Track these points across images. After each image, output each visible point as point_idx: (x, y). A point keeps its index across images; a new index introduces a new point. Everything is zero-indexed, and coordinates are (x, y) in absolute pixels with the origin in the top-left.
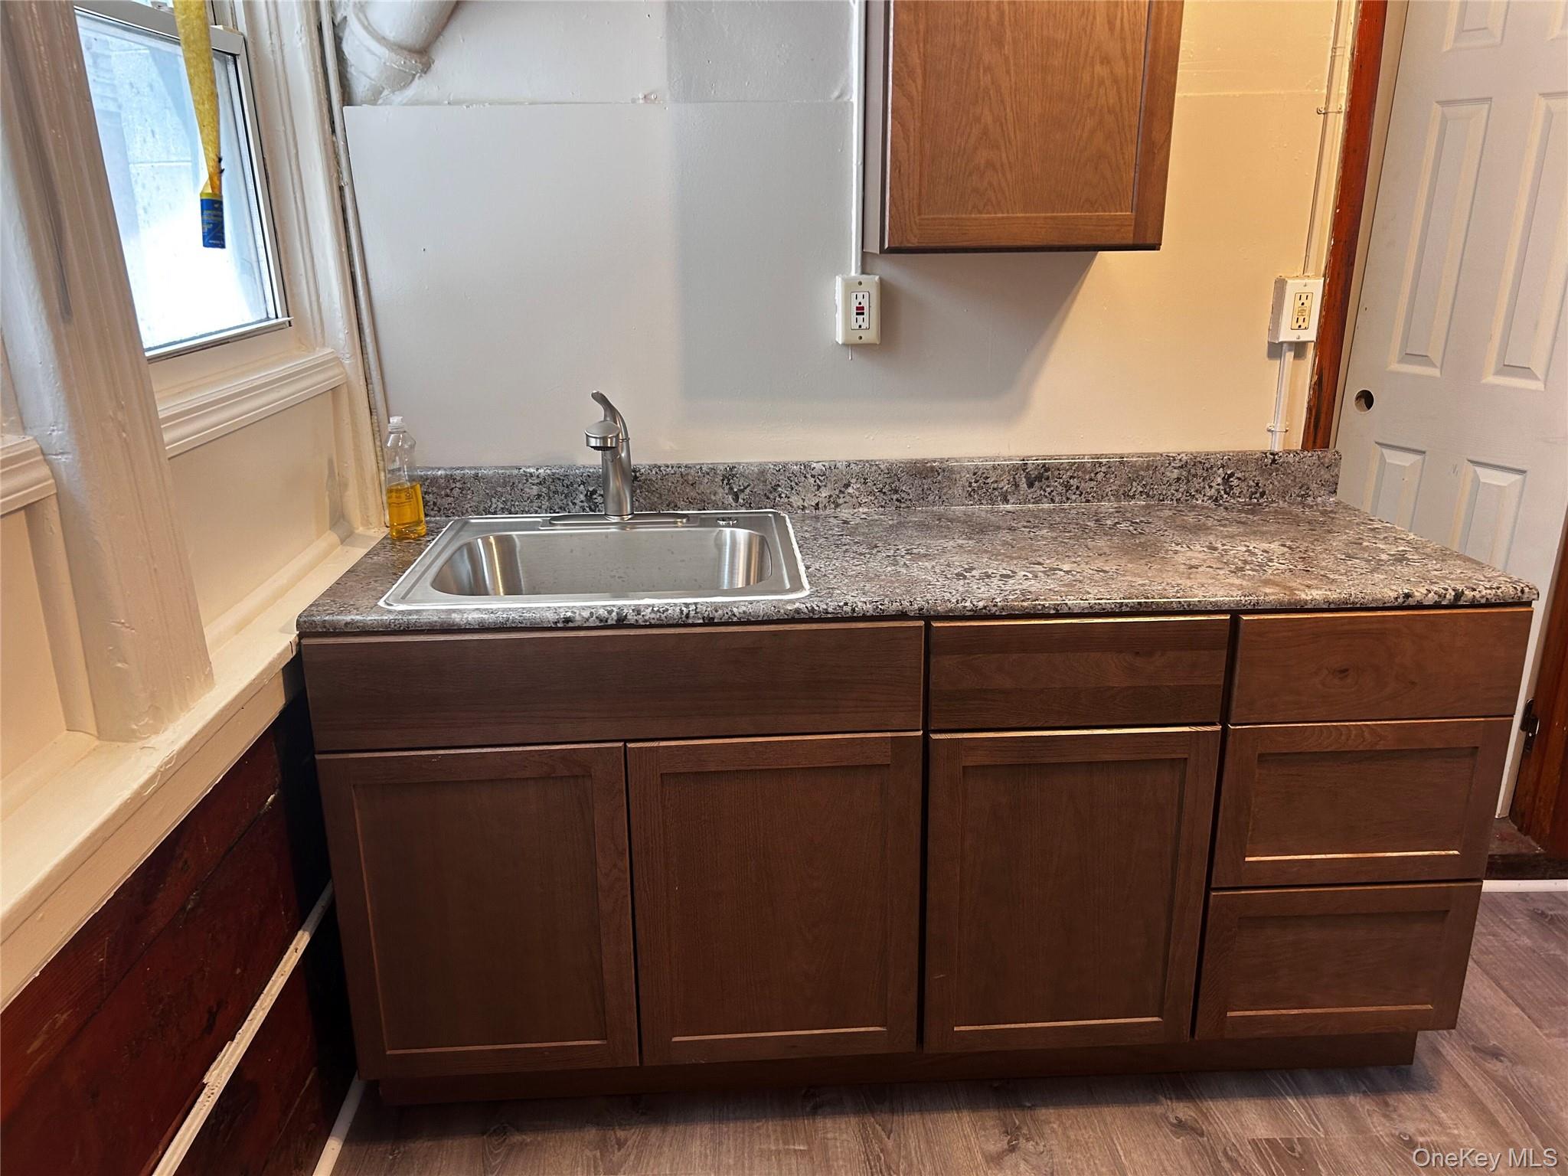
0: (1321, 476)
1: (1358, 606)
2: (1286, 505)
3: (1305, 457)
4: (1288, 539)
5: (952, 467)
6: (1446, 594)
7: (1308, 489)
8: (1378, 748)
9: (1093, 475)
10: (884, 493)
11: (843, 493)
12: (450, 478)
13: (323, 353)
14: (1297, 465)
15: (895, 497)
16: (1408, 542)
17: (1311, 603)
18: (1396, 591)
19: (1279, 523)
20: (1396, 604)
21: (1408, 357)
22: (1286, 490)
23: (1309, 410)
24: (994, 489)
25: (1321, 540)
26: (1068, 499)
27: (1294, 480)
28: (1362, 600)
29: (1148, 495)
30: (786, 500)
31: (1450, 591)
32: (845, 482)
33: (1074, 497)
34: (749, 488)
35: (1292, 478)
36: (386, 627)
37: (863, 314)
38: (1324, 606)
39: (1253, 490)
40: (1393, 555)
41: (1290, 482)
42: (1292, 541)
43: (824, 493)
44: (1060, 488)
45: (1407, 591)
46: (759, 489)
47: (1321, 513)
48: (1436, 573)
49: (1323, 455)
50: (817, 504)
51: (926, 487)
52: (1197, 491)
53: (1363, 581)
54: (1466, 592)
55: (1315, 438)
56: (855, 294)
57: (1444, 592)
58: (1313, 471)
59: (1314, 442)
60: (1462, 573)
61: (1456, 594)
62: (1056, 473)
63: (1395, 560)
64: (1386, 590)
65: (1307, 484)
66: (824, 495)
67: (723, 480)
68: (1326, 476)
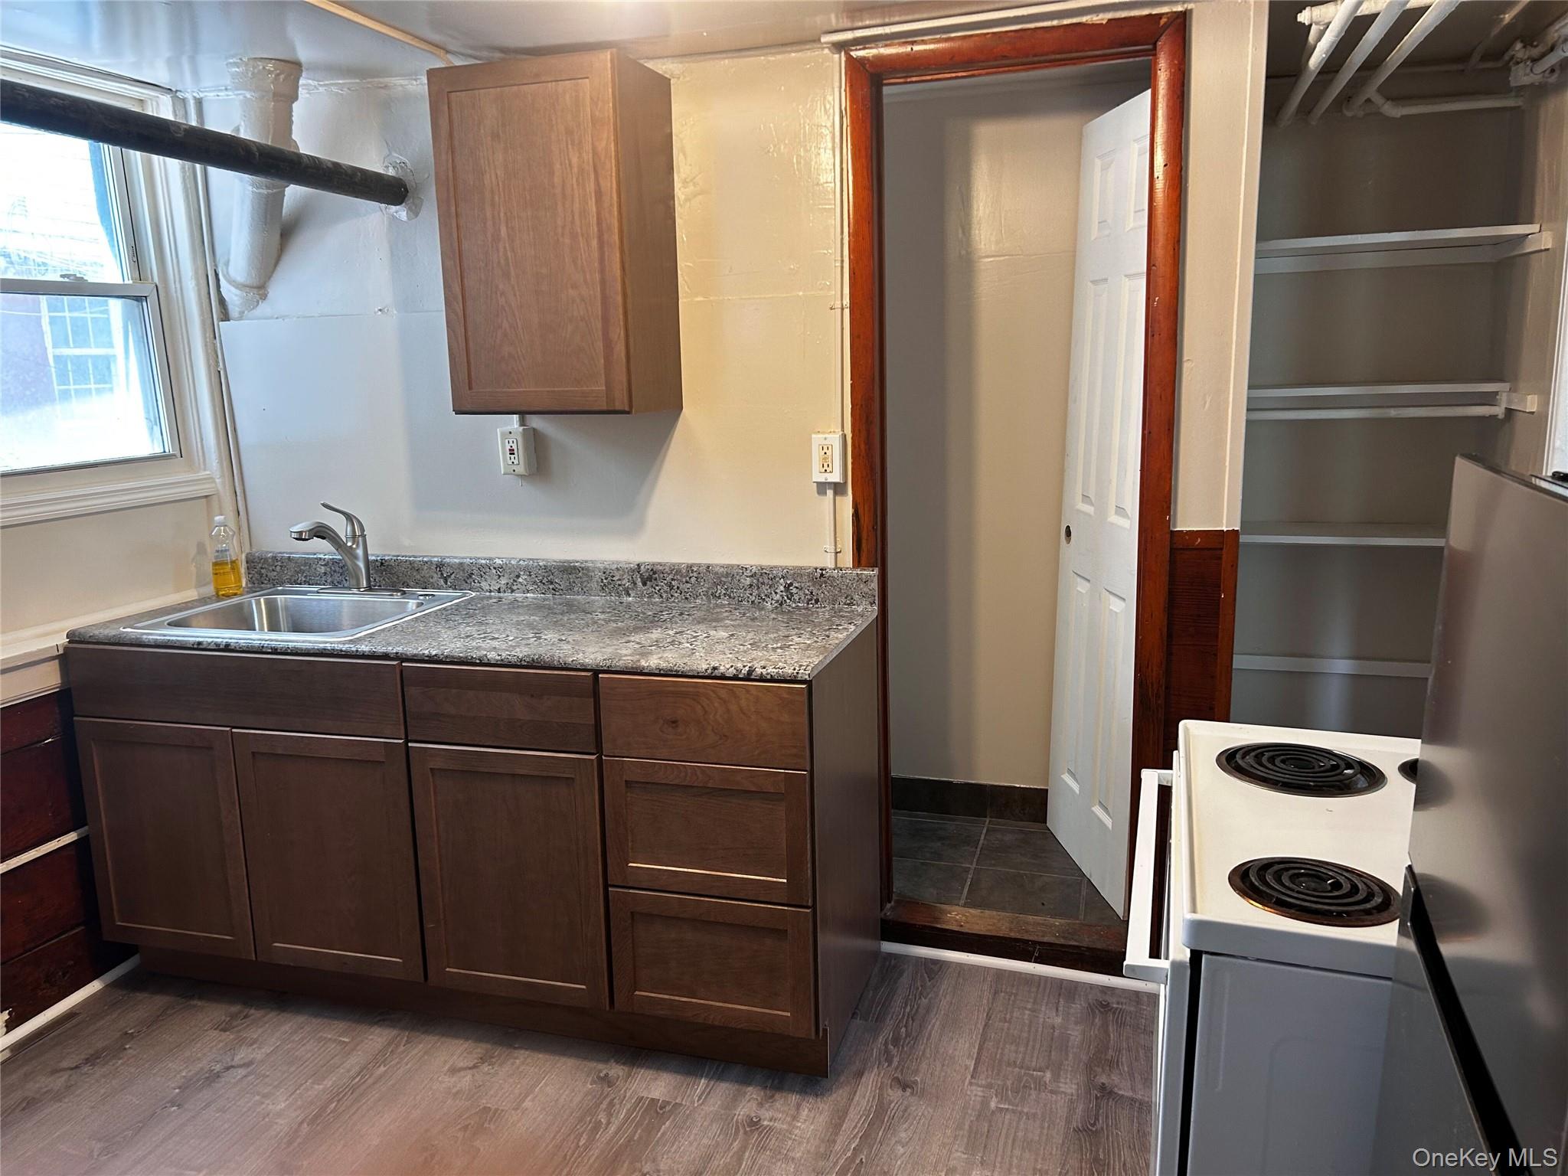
0: (861, 589)
1: (681, 673)
3: (847, 573)
5: (588, 567)
6: (742, 670)
7: (852, 599)
8: (709, 785)
9: (688, 578)
10: (544, 584)
11: (516, 581)
12: (274, 558)
13: (203, 474)
14: (841, 579)
15: (551, 587)
16: (825, 639)
18: (707, 664)
20: (707, 674)
22: (835, 598)
24: (619, 585)
25: (771, 633)
26: (672, 596)
27: (840, 591)
28: (684, 669)
29: (730, 597)
30: (479, 585)
31: (745, 668)
32: (517, 574)
33: (676, 595)
34: (453, 575)
35: (838, 590)
36: (110, 640)
37: (514, 454)
39: (809, 597)
41: (837, 592)
43: (503, 581)
44: (665, 588)
45: (714, 664)
46: (461, 575)
47: (832, 616)
50: (499, 589)
51: (571, 580)
52: (766, 596)
53: (706, 657)
54: (757, 670)
56: (507, 440)
57: (741, 668)
58: (854, 585)
59: (860, 562)
60: (791, 658)
61: (749, 670)
62: (662, 575)
64: (701, 663)
65: (850, 595)
66: (503, 582)
67: (436, 568)
68: (865, 589)
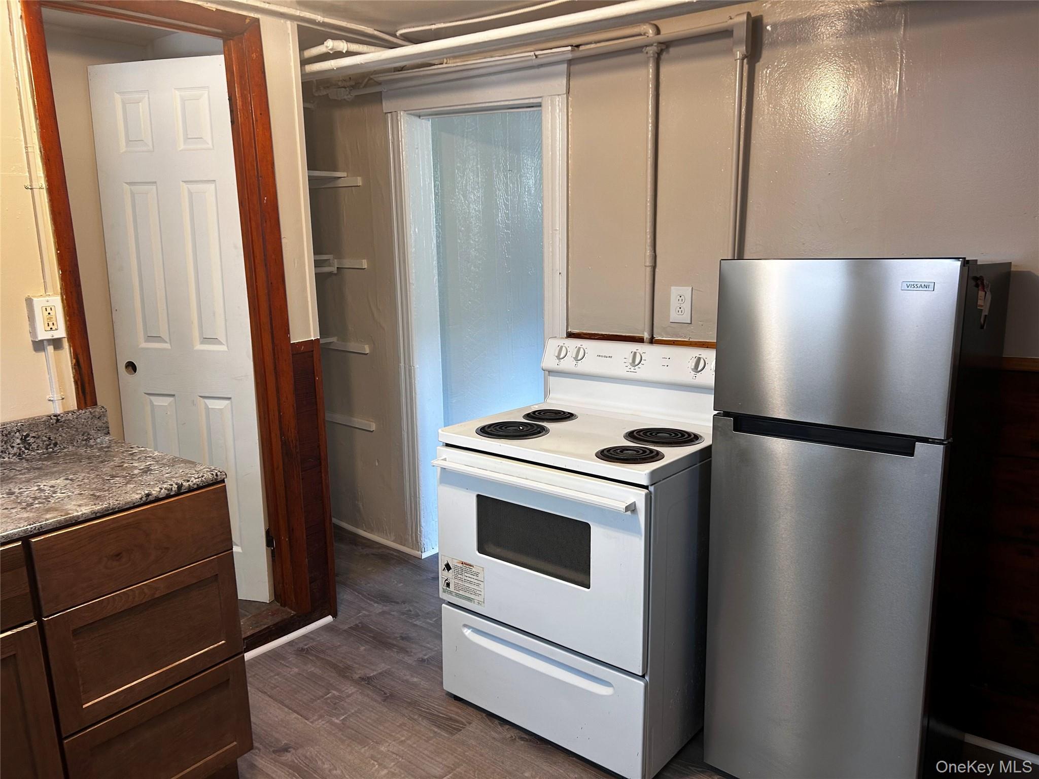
0: (96, 425)
1: (117, 510)
2: (74, 449)
3: (81, 414)
4: (71, 473)
6: (172, 488)
7: (88, 434)
8: (156, 596)
14: (76, 420)
16: (154, 458)
17: (82, 517)
18: (140, 494)
19: (66, 463)
20: (142, 502)
21: (150, 338)
22: (73, 438)
23: (76, 382)
25: (95, 469)
27: (77, 431)
28: (119, 505)
31: (174, 485)
35: (75, 429)
38: (92, 516)
39: (47, 443)
40: (143, 469)
41: (74, 432)
42: (74, 475)
45: (147, 492)
47: (99, 450)
48: (167, 475)
49: (93, 410)
52: (2, 452)
53: (119, 492)
54: (184, 484)
55: (85, 401)
57: (171, 487)
58: (89, 422)
59: (86, 403)
60: (183, 471)
61: (178, 487)
63: (143, 472)
64: (133, 495)
65: (86, 432)
68: (99, 424)
